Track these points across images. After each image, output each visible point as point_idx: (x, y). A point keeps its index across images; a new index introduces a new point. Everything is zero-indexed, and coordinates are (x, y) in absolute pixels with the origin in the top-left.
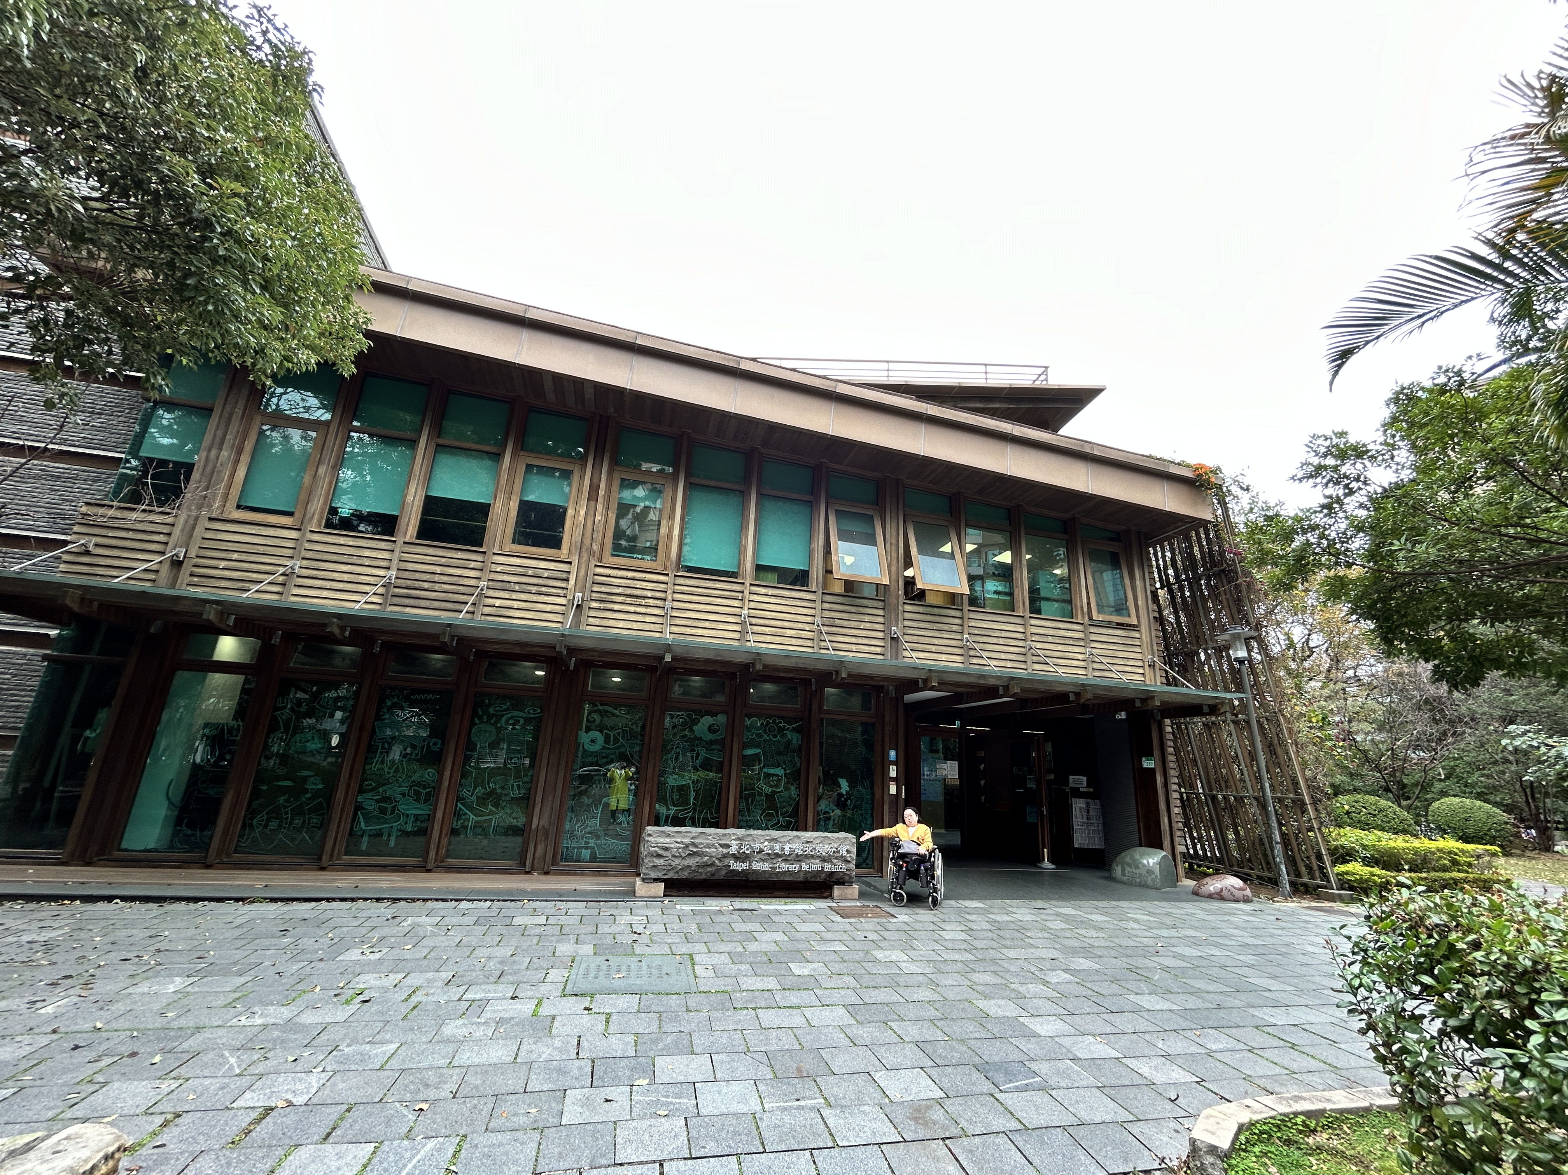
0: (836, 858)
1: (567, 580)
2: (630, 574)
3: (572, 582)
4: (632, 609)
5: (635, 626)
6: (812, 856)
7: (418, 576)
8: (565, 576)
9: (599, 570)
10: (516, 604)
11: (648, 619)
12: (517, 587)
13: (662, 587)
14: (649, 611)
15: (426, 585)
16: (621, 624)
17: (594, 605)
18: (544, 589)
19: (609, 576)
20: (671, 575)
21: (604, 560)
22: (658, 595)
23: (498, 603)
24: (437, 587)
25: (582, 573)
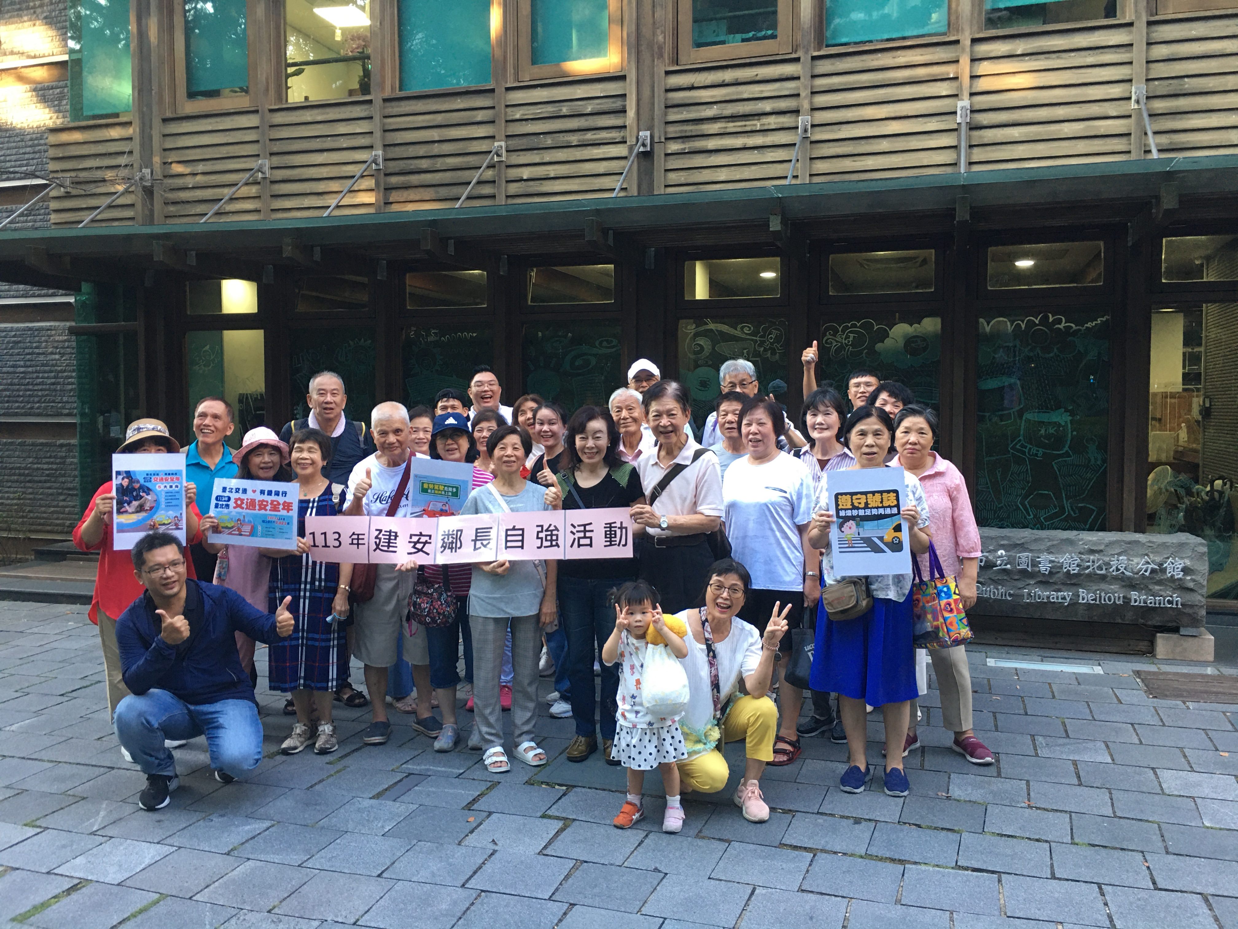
0: (1160, 583)
1: (624, 111)
2: (728, 75)
3: (631, 113)
4: (738, 142)
5: (747, 173)
6: (1103, 578)
7: (412, 151)
8: (617, 104)
9: (675, 81)
10: (552, 171)
11: (771, 156)
12: (549, 141)
13: (789, 87)
14: (770, 139)
15: (424, 164)
16: (723, 175)
17: (674, 147)
18: (589, 136)
19: (692, 88)
20: (806, 58)
21: (683, 59)
22: (783, 105)
23: (526, 173)
24: (440, 163)
25: (646, 93)
